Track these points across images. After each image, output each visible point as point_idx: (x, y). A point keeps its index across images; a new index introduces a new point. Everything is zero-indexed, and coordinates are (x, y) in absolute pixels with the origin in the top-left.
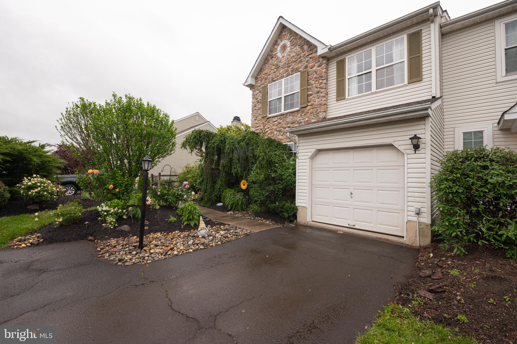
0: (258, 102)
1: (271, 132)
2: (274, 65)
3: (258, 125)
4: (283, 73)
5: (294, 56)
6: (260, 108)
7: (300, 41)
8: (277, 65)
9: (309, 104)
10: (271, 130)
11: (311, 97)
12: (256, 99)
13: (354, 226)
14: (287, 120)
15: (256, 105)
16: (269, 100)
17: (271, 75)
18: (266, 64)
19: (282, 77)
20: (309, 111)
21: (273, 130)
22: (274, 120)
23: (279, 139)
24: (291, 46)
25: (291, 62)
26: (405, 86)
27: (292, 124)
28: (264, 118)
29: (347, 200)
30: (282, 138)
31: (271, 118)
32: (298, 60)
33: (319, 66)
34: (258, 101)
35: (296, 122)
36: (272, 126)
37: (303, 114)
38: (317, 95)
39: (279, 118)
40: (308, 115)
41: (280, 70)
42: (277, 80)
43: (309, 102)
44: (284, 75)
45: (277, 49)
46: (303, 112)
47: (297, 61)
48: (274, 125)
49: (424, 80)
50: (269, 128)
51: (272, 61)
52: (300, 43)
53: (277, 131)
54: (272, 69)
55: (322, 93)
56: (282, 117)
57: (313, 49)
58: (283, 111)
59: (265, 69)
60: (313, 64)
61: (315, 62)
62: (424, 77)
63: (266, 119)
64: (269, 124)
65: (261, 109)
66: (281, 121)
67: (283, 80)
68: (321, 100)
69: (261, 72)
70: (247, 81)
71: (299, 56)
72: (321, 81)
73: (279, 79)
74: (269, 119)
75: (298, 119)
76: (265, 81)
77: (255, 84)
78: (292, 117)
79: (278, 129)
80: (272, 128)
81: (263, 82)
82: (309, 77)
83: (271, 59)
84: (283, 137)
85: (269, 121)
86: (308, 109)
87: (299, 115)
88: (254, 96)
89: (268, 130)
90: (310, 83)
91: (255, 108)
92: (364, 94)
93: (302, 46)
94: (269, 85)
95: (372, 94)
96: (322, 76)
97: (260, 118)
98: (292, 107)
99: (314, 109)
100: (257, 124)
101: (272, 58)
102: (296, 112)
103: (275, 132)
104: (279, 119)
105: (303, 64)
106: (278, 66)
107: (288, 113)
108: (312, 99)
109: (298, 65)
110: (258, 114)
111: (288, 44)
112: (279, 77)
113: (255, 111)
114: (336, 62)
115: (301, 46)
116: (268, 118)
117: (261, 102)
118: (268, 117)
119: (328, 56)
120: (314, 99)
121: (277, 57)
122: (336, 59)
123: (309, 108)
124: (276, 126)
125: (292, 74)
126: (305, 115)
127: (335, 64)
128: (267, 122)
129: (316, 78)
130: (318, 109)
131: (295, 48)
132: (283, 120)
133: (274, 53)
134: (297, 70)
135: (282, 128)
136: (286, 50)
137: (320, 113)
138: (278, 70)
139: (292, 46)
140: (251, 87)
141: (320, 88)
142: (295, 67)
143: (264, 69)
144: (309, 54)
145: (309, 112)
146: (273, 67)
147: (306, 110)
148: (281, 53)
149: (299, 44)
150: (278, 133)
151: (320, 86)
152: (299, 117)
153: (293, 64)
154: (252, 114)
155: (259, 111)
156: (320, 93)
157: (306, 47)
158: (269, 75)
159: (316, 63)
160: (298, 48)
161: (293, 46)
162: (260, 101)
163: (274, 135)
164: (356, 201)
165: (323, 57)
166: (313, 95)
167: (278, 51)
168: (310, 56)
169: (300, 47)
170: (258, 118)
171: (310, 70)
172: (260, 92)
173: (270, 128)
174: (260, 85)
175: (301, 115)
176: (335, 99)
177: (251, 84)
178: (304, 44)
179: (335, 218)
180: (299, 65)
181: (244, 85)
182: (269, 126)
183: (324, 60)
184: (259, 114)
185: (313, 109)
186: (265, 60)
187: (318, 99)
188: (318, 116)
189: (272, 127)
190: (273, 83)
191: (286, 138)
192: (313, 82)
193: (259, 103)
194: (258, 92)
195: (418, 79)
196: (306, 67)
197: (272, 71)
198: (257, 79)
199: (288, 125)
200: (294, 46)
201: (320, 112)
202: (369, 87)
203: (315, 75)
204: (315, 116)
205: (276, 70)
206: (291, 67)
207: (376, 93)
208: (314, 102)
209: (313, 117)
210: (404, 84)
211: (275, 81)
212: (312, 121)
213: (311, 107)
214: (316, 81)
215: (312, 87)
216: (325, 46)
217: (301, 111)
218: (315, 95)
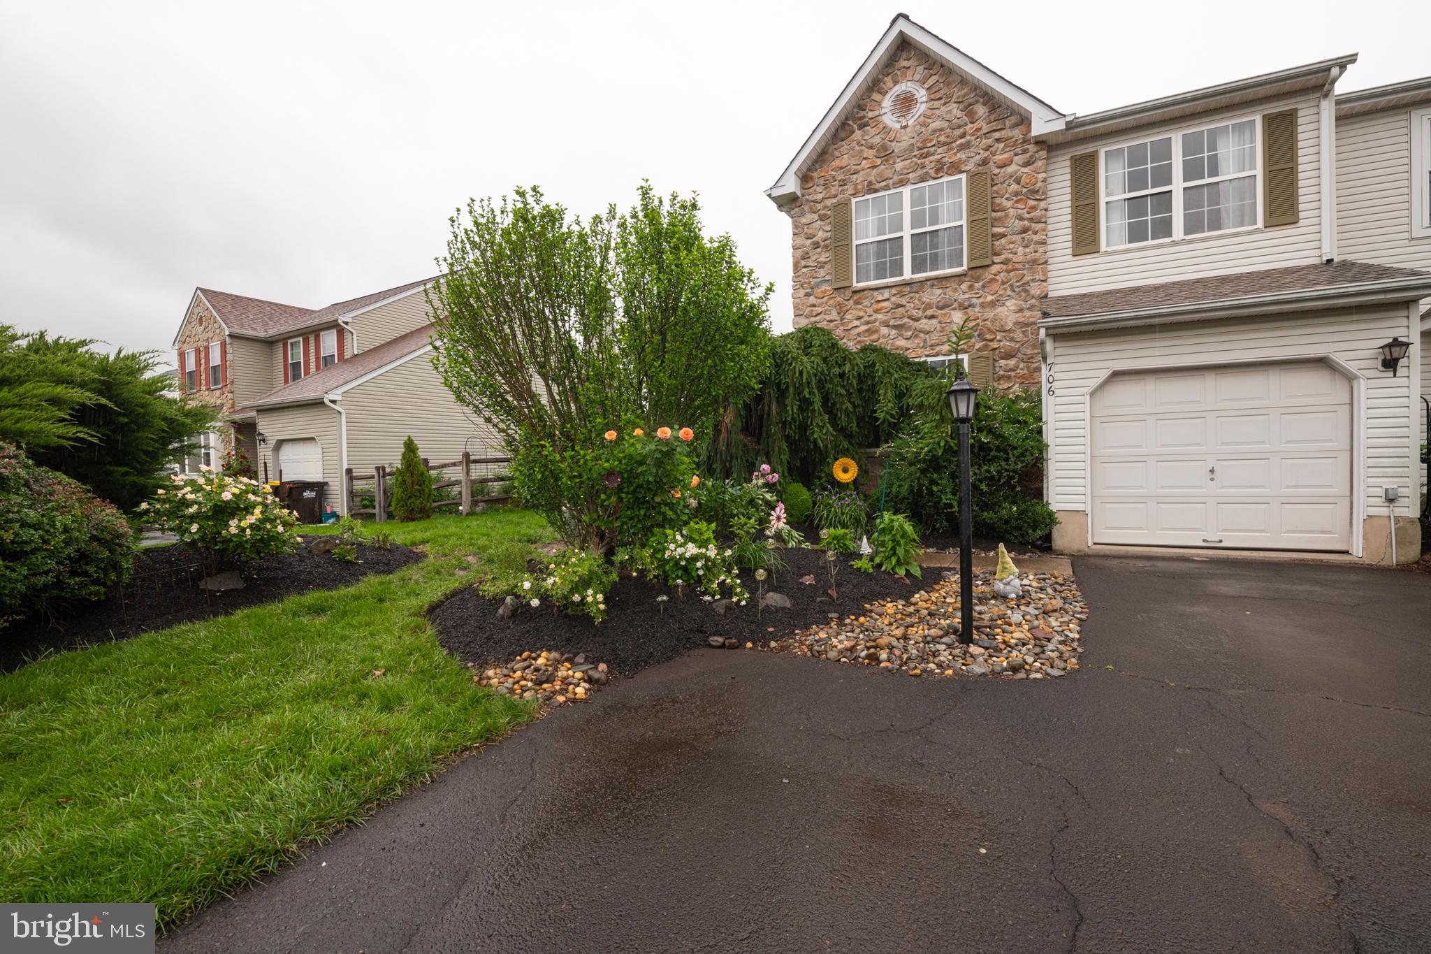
0: (816, 245)
1: (867, 330)
2: (871, 148)
3: (820, 310)
4: (905, 171)
5: (941, 130)
6: (826, 263)
7: (963, 92)
8: (884, 148)
9: (997, 259)
10: (868, 323)
11: (1003, 240)
12: (808, 238)
13: (1221, 541)
14: (924, 299)
15: (807, 253)
16: (855, 243)
17: (861, 173)
18: (842, 140)
19: (902, 183)
20: (998, 277)
21: (877, 324)
22: (880, 298)
23: (897, 349)
24: (932, 100)
25: (934, 146)
26: (1258, 231)
27: (941, 308)
28: (842, 290)
29: (1200, 487)
30: (909, 346)
31: (866, 292)
32: (955, 141)
33: (1027, 164)
34: (818, 243)
35: (956, 305)
36: (872, 313)
37: (977, 285)
38: (1023, 238)
39: (894, 291)
40: (995, 287)
41: (895, 163)
42: (887, 188)
43: (996, 254)
44: (911, 176)
45: (879, 103)
46: (978, 279)
47: (954, 145)
48: (876, 311)
49: (1302, 223)
50: (859, 318)
51: (865, 133)
52: (964, 96)
53: (888, 326)
54: (865, 159)
55: (1036, 233)
56: (908, 289)
57: (1007, 117)
58: (908, 274)
59: (837, 154)
60: (1006, 156)
61: (1012, 153)
62: (1302, 215)
63: (848, 293)
64: (860, 306)
65: (828, 266)
66: (903, 301)
67: (906, 191)
68: (1036, 252)
69: (824, 161)
70: (779, 184)
71: (961, 130)
72: (1032, 203)
73: (891, 186)
74: (858, 295)
75: (962, 297)
76: (841, 188)
77: (803, 195)
78: (940, 291)
79: (892, 322)
80: (872, 318)
81: (833, 191)
82: (995, 188)
83: (859, 129)
84: (910, 342)
85: (860, 298)
86: (993, 272)
87: (964, 286)
88: (798, 230)
89: (856, 323)
90: (999, 205)
91: (803, 263)
92: (1150, 242)
93: (970, 105)
94: (854, 201)
95: (1174, 243)
96: (1038, 191)
97: (825, 292)
98: (935, 263)
99: (1012, 274)
100: (814, 306)
101: (865, 126)
102: (954, 279)
103: (884, 330)
104: (894, 295)
105: (973, 154)
106: (887, 150)
107: (927, 280)
108: (1007, 247)
109: (955, 154)
110: (819, 280)
111: (921, 94)
112: (891, 181)
113: (805, 270)
114: (1069, 157)
115: (966, 103)
116: (855, 292)
117: (826, 246)
118: (854, 289)
119: (1050, 142)
120: (1011, 246)
121: (881, 126)
122: (1071, 150)
123: (995, 268)
124: (887, 312)
125: (936, 176)
126: (984, 286)
127: (1068, 163)
128: (852, 302)
129: (1017, 194)
130: (1025, 272)
131: (944, 109)
132: (912, 298)
133: (871, 115)
134: (955, 168)
135: (906, 320)
136: (915, 110)
137: (1032, 284)
138: (887, 160)
139: (936, 102)
140: (787, 203)
141: (1031, 220)
142: (947, 159)
143: (832, 155)
144: (995, 128)
145: (997, 281)
146: (871, 153)
147: (987, 275)
148: (895, 115)
149: (958, 97)
150: (894, 332)
151: (1033, 214)
152: (964, 293)
153: (940, 150)
154: (796, 280)
155: (822, 273)
156: (1030, 232)
157: (981, 110)
158: (854, 174)
159: (1016, 155)
160: (955, 110)
161: (937, 104)
162: (822, 244)
163: (879, 338)
164: (1223, 487)
165: (1040, 142)
166: (1009, 237)
167: (884, 111)
168: (997, 135)
169: (962, 106)
170: (818, 291)
171: (997, 171)
172: (822, 218)
173: (866, 318)
174: (823, 199)
175: (971, 287)
176: (1070, 251)
177: (794, 193)
178: (977, 102)
179: (1164, 529)
180: (962, 155)
181: (769, 196)
182: (861, 314)
183: (1041, 150)
184: (821, 279)
185: (1008, 271)
186: (837, 130)
187: (1026, 247)
188: (1026, 291)
189: (869, 316)
190: (867, 197)
191: (921, 345)
192: (1009, 204)
193: (819, 250)
194: (816, 217)
195: (1290, 219)
196: (985, 162)
197: (864, 162)
198: (807, 182)
199: (929, 312)
200: (942, 102)
201: (1033, 280)
202: (1164, 228)
203: (1015, 187)
204: (1017, 290)
205: (879, 161)
206: (932, 158)
207: (1183, 242)
208: (1011, 256)
209: (1009, 292)
210: (1255, 227)
211: (876, 191)
212: (1008, 303)
213: (1005, 267)
214: (1017, 202)
215: (1007, 216)
216: (1054, 116)
217: (972, 277)
218: (1014, 238)
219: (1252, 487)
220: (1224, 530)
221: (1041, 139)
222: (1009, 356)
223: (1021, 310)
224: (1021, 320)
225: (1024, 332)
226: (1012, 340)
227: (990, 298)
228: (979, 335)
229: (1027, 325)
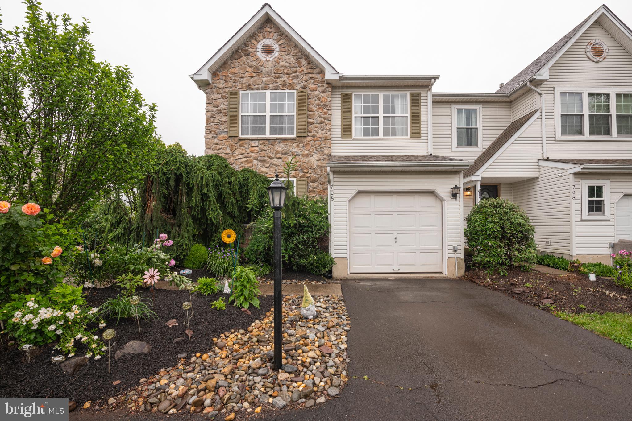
0: (219, 111)
1: (246, 161)
2: (250, 67)
3: (221, 147)
4: (268, 83)
5: (285, 67)
6: (225, 122)
7: (295, 51)
8: (258, 69)
9: (310, 134)
10: (247, 157)
11: (312, 126)
12: (215, 107)
13: (399, 270)
14: (276, 149)
15: (214, 115)
16: (241, 114)
17: (245, 78)
18: (235, 59)
19: (266, 88)
20: (310, 143)
21: (251, 158)
22: (253, 145)
23: (262, 172)
24: (281, 51)
25: (282, 73)
26: (408, 139)
27: (284, 154)
28: (233, 138)
29: (391, 246)
30: (268, 172)
31: (246, 141)
32: (292, 74)
33: (323, 92)
34: (220, 110)
35: (291, 153)
36: (249, 152)
37: (301, 145)
38: (321, 126)
39: (261, 142)
40: (309, 147)
41: (262, 77)
42: (258, 89)
43: (309, 132)
44: (270, 86)
45: (256, 46)
46: (301, 142)
47: (291, 75)
48: (251, 152)
49: (422, 138)
50: (242, 154)
51: (248, 59)
52: (296, 53)
53: (258, 160)
54: (247, 72)
55: (326, 125)
56: (268, 142)
57: (315, 68)
58: (268, 135)
59: (232, 65)
60: (314, 86)
61: (317, 85)
62: (422, 135)
63: (237, 140)
64: (243, 148)
65: (226, 124)
66: (265, 148)
67: (268, 93)
68: (326, 133)
69: (225, 68)
70: (199, 73)
71: (295, 69)
72: (325, 110)
73: (260, 88)
74: (242, 142)
75: (294, 150)
76: (234, 84)
77: (213, 83)
78: (283, 146)
79: (259, 158)
80: (249, 155)
81: (230, 84)
82: (309, 100)
83: (245, 56)
84: (268, 169)
85: (243, 143)
86: (308, 140)
87: (295, 145)
88: (209, 101)
89: (241, 156)
90: (311, 108)
91: (212, 120)
92: (371, 137)
93: (299, 58)
94: (241, 92)
95: (379, 139)
96: (327, 106)
97: (224, 137)
98: (281, 132)
99: (316, 142)
100: (217, 144)
101: (248, 55)
102: (290, 140)
103: (255, 162)
104: (261, 144)
105: (300, 82)
106: (259, 70)
107: (277, 139)
108: (314, 129)
109: (292, 80)
110: (220, 130)
111: (276, 47)
112: (260, 86)
113: (213, 124)
114: (340, 93)
115: (297, 57)
116: (240, 140)
117: (225, 113)
118: (239, 138)
119: (333, 85)
120: (316, 129)
121: (256, 57)
122: (341, 90)
123: (309, 138)
124: (257, 153)
125: (282, 88)
126: (303, 146)
127: (340, 96)
128: (238, 145)
129: (319, 105)
130: (322, 142)
131: (286, 56)
132: (269, 147)
133: (251, 50)
134: (291, 87)
135: (266, 158)
136: (273, 54)
137: (325, 148)
138: (259, 75)
139: (283, 53)
140: (203, 85)
141: (324, 118)
142: (288, 81)
143: (230, 65)
144: (309, 72)
145: (310, 144)
146: (250, 70)
147: (306, 141)
148: (263, 54)
149: (294, 53)
150: (260, 163)
151: (325, 116)
152: (295, 148)
153: (284, 76)
154: (207, 128)
155: (222, 127)
156: (324, 124)
157: (304, 62)
158: (242, 78)
159: (318, 87)
160: (292, 59)
161: (284, 54)
162: (223, 111)
163: (252, 166)
164: (400, 245)
165: (329, 83)
166: (315, 124)
167: (258, 50)
168: (310, 75)
169: (295, 58)
170: (220, 136)
171: (310, 92)
172: (223, 97)
173: (246, 155)
174: (224, 88)
175: (298, 146)
176: (340, 136)
177: (207, 80)
178: (302, 58)
179: (378, 265)
180: (295, 81)
181: (192, 78)
182: (243, 152)
183: (329, 87)
184: (222, 130)
185: (315, 141)
186: (233, 53)
187: (322, 130)
188: (322, 151)
189: (248, 154)
190: (248, 91)
191: (274, 172)
192: (315, 109)
193: (221, 114)
194: (220, 96)
195: (418, 136)
196: (305, 87)
197: (247, 73)
198: (215, 76)
199: (278, 156)
200: (286, 53)
201: (325, 146)
202: (376, 132)
203: (318, 102)
204: (318, 150)
205: (254, 75)
206: (281, 79)
207: (383, 139)
208: (316, 134)
209: (315, 151)
210: (407, 137)
211: (252, 89)
212: (314, 156)
213: (313, 138)
214: (319, 108)
215: (314, 114)
216: (335, 72)
217: (298, 140)
218: (317, 125)
219: (409, 245)
220: (400, 265)
221: (329, 82)
222: (314, 181)
223: (320, 160)
224: (320, 164)
225: (321, 170)
226: (316, 173)
227: (306, 152)
228: (301, 170)
229: (322, 167)
